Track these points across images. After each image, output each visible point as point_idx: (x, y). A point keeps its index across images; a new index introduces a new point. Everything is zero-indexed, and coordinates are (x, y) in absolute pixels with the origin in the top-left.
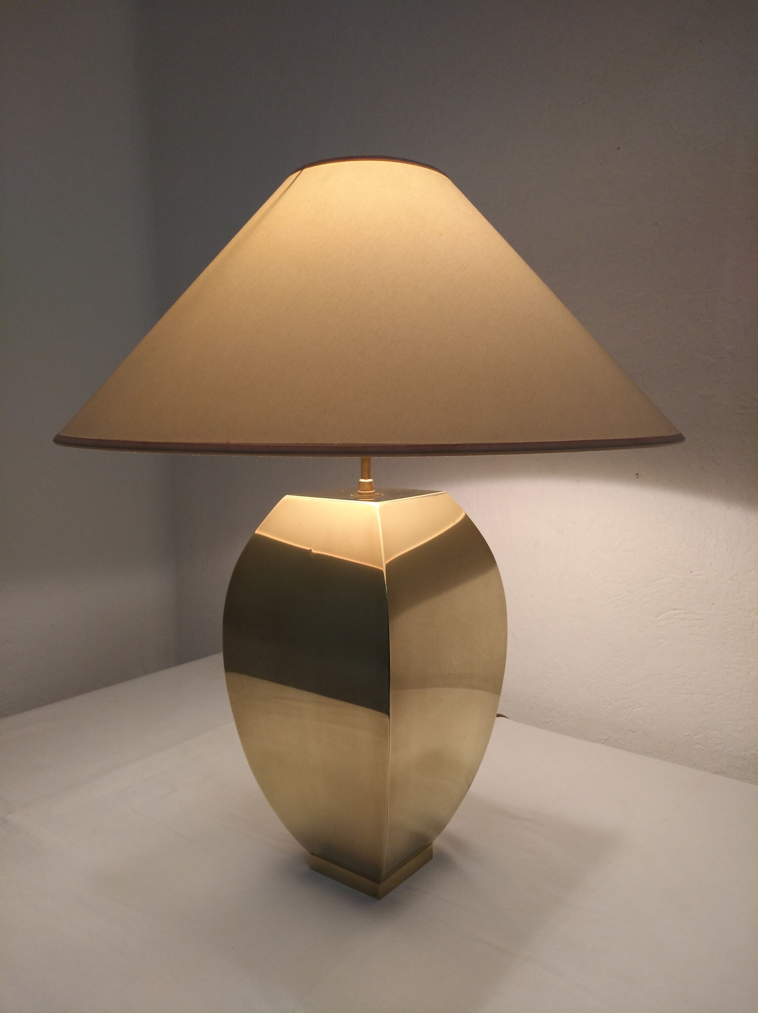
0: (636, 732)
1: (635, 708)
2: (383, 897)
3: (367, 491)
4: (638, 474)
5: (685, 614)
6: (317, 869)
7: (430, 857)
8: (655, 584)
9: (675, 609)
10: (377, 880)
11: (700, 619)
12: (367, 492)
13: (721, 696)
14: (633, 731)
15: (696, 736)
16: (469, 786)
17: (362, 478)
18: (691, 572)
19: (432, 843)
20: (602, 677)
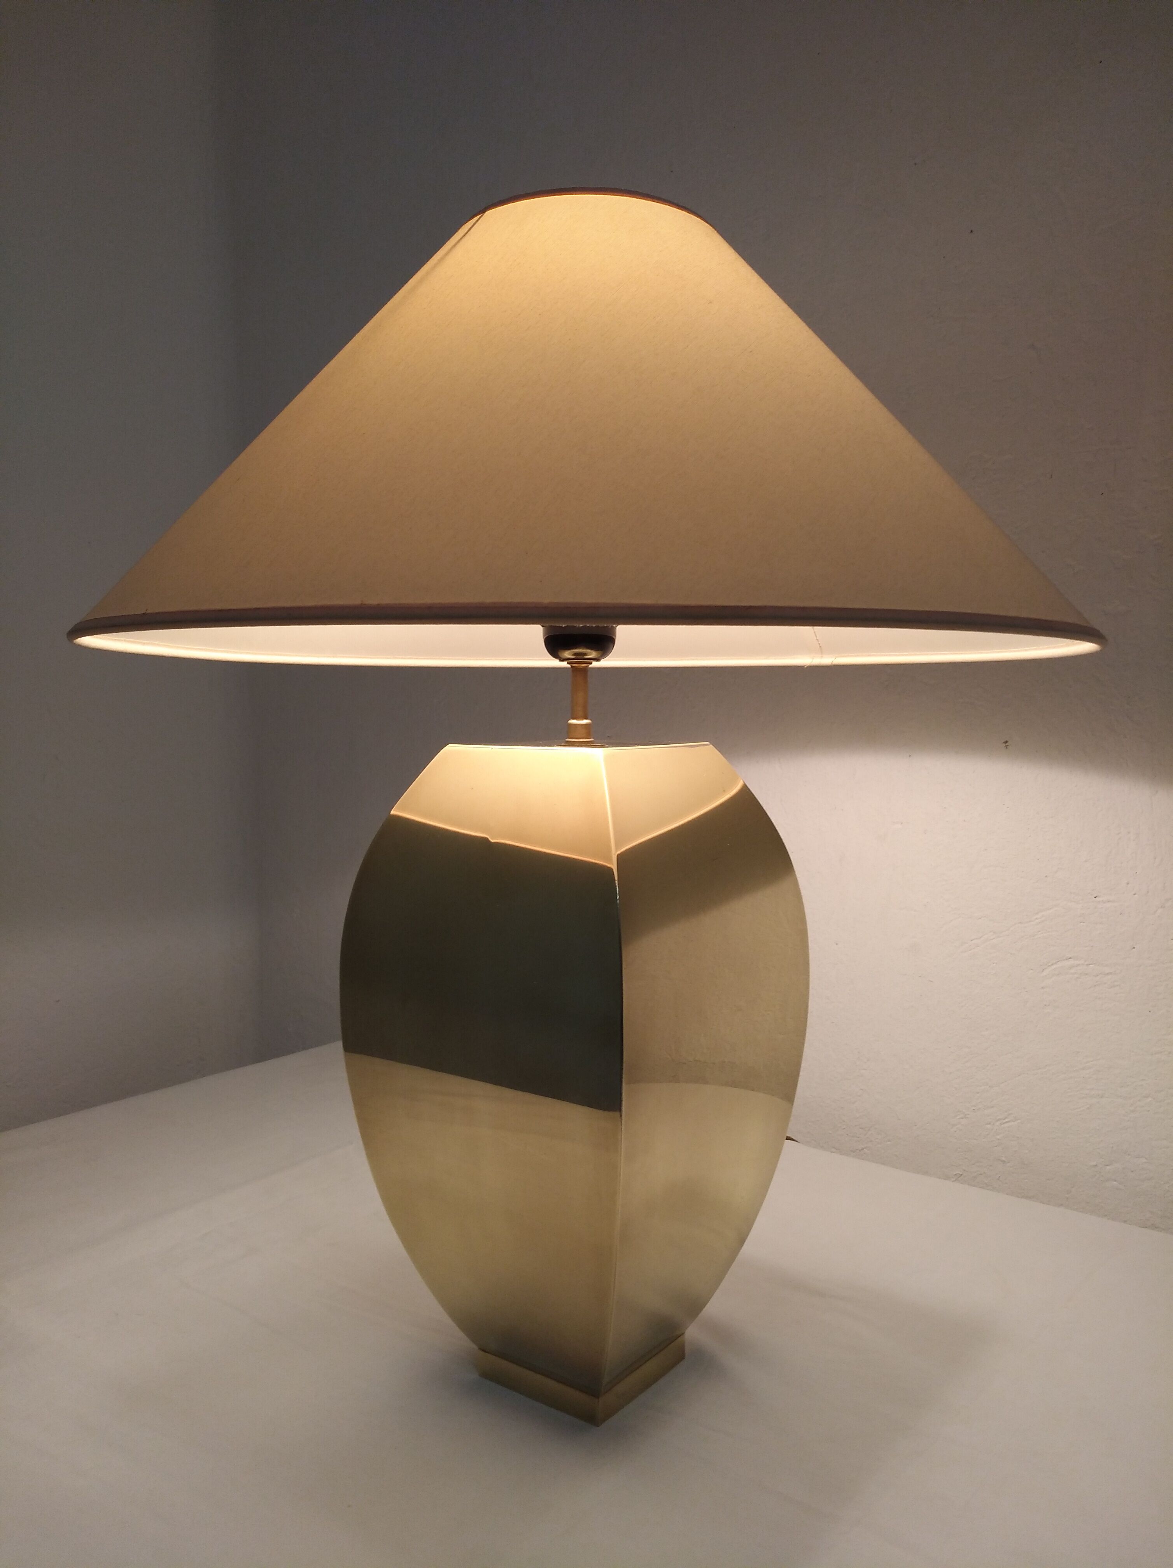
0: (1008, 1163)
1: (1006, 1122)
2: (604, 1421)
3: (580, 738)
4: (1006, 742)
5: (1087, 965)
6: (491, 1376)
7: (680, 1356)
8: (1037, 919)
9: (1070, 958)
10: (594, 1391)
11: (1111, 973)
12: (581, 740)
13: (1150, 1099)
14: (1004, 1161)
15: (1108, 1167)
16: (742, 1242)
17: (574, 718)
18: (1095, 897)
19: (683, 1334)
20: (951, 1073)
